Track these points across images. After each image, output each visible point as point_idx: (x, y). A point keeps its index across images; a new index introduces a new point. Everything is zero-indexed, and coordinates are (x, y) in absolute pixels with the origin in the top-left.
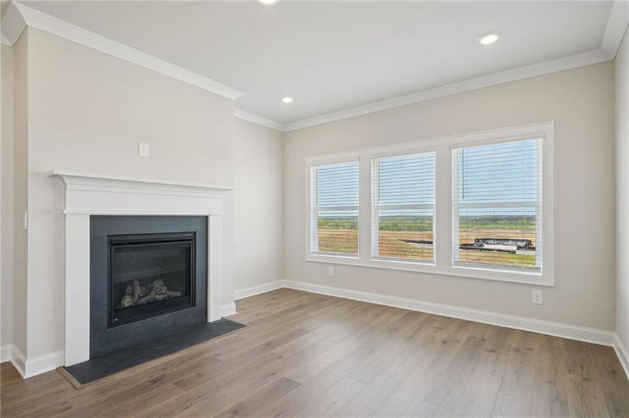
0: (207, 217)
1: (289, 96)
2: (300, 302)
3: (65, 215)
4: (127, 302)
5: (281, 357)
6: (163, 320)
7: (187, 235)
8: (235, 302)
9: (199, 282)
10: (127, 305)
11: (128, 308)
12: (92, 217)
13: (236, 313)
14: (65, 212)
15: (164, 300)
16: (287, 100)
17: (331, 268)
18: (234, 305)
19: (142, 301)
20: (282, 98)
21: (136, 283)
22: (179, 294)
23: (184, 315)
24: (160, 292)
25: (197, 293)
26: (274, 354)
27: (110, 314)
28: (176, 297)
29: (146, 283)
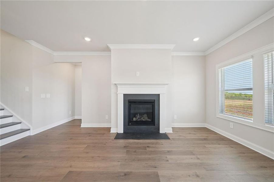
0: (159, 95)
2: (207, 137)
3: (117, 94)
4: (134, 119)
5: (168, 161)
6: (144, 127)
7: (152, 101)
8: (172, 128)
9: (156, 118)
10: (134, 120)
11: (135, 121)
12: (124, 94)
13: (172, 132)
14: (117, 93)
15: (145, 121)
17: (231, 124)
18: (172, 129)
19: (139, 120)
20: (193, 39)
21: (138, 114)
22: (150, 120)
23: (151, 128)
24: (145, 118)
25: (156, 121)
26: (167, 158)
27: (128, 122)
28: (149, 121)
29: (141, 114)
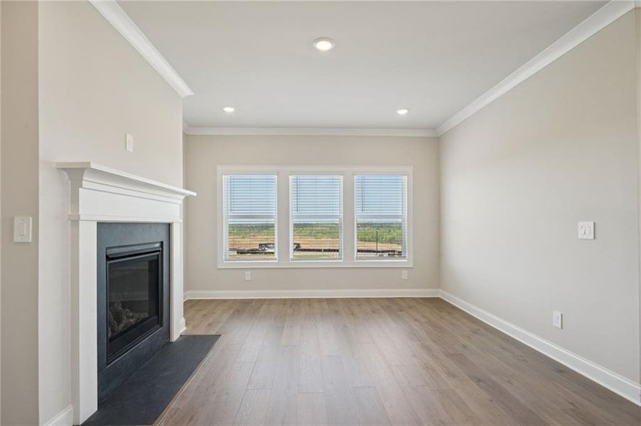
0: (169, 225)
1: (232, 107)
7: (157, 245)
9: (165, 297)
11: (116, 338)
12: (100, 224)
13: (186, 328)
16: (229, 110)
17: (248, 272)
18: (184, 320)
22: (146, 315)
23: (156, 338)
25: (164, 311)
27: (107, 348)
